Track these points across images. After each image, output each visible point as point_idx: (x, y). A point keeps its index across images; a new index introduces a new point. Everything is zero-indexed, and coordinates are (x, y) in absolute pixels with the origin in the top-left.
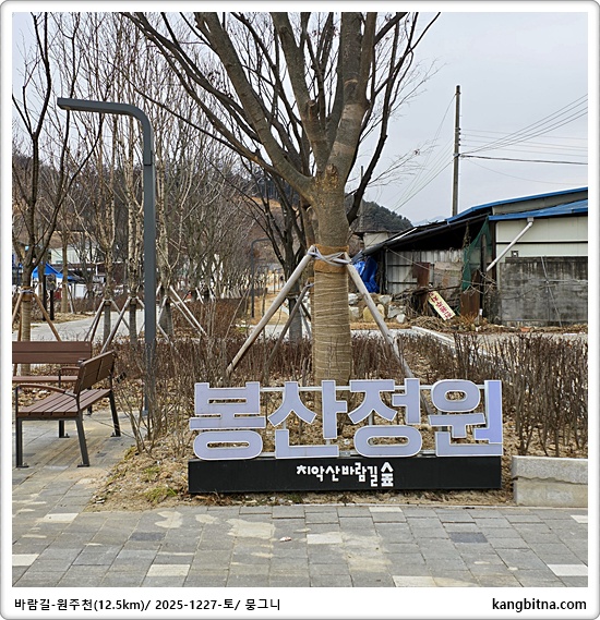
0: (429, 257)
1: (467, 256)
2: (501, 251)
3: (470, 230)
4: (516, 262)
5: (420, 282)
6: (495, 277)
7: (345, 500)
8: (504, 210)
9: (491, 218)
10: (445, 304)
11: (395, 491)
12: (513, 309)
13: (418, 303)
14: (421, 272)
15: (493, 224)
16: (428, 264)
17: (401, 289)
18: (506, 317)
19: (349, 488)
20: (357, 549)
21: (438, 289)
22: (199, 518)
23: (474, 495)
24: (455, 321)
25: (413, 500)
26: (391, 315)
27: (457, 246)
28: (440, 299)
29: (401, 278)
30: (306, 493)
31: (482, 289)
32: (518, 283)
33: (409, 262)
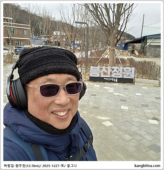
0: (135, 44)
1: (142, 44)
2: (148, 44)
3: (143, 40)
4: (150, 46)
5: (133, 49)
6: (146, 48)
7: (110, 83)
8: (149, 37)
9: (147, 38)
10: (137, 52)
11: (118, 82)
12: (149, 54)
13: (133, 52)
14: (133, 47)
15: (147, 39)
16: (135, 46)
17: (130, 50)
18: (147, 55)
19: (111, 81)
20: (110, 89)
21: (136, 50)
22: (90, 84)
23: (129, 83)
24: (138, 55)
25: (120, 84)
26: (128, 54)
27: (140, 43)
28: (136, 51)
29: (130, 48)
30: (105, 82)
31: (144, 50)
32: (150, 49)
33: (132, 45)
